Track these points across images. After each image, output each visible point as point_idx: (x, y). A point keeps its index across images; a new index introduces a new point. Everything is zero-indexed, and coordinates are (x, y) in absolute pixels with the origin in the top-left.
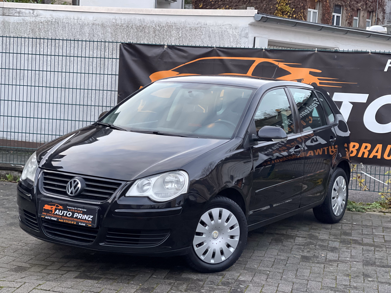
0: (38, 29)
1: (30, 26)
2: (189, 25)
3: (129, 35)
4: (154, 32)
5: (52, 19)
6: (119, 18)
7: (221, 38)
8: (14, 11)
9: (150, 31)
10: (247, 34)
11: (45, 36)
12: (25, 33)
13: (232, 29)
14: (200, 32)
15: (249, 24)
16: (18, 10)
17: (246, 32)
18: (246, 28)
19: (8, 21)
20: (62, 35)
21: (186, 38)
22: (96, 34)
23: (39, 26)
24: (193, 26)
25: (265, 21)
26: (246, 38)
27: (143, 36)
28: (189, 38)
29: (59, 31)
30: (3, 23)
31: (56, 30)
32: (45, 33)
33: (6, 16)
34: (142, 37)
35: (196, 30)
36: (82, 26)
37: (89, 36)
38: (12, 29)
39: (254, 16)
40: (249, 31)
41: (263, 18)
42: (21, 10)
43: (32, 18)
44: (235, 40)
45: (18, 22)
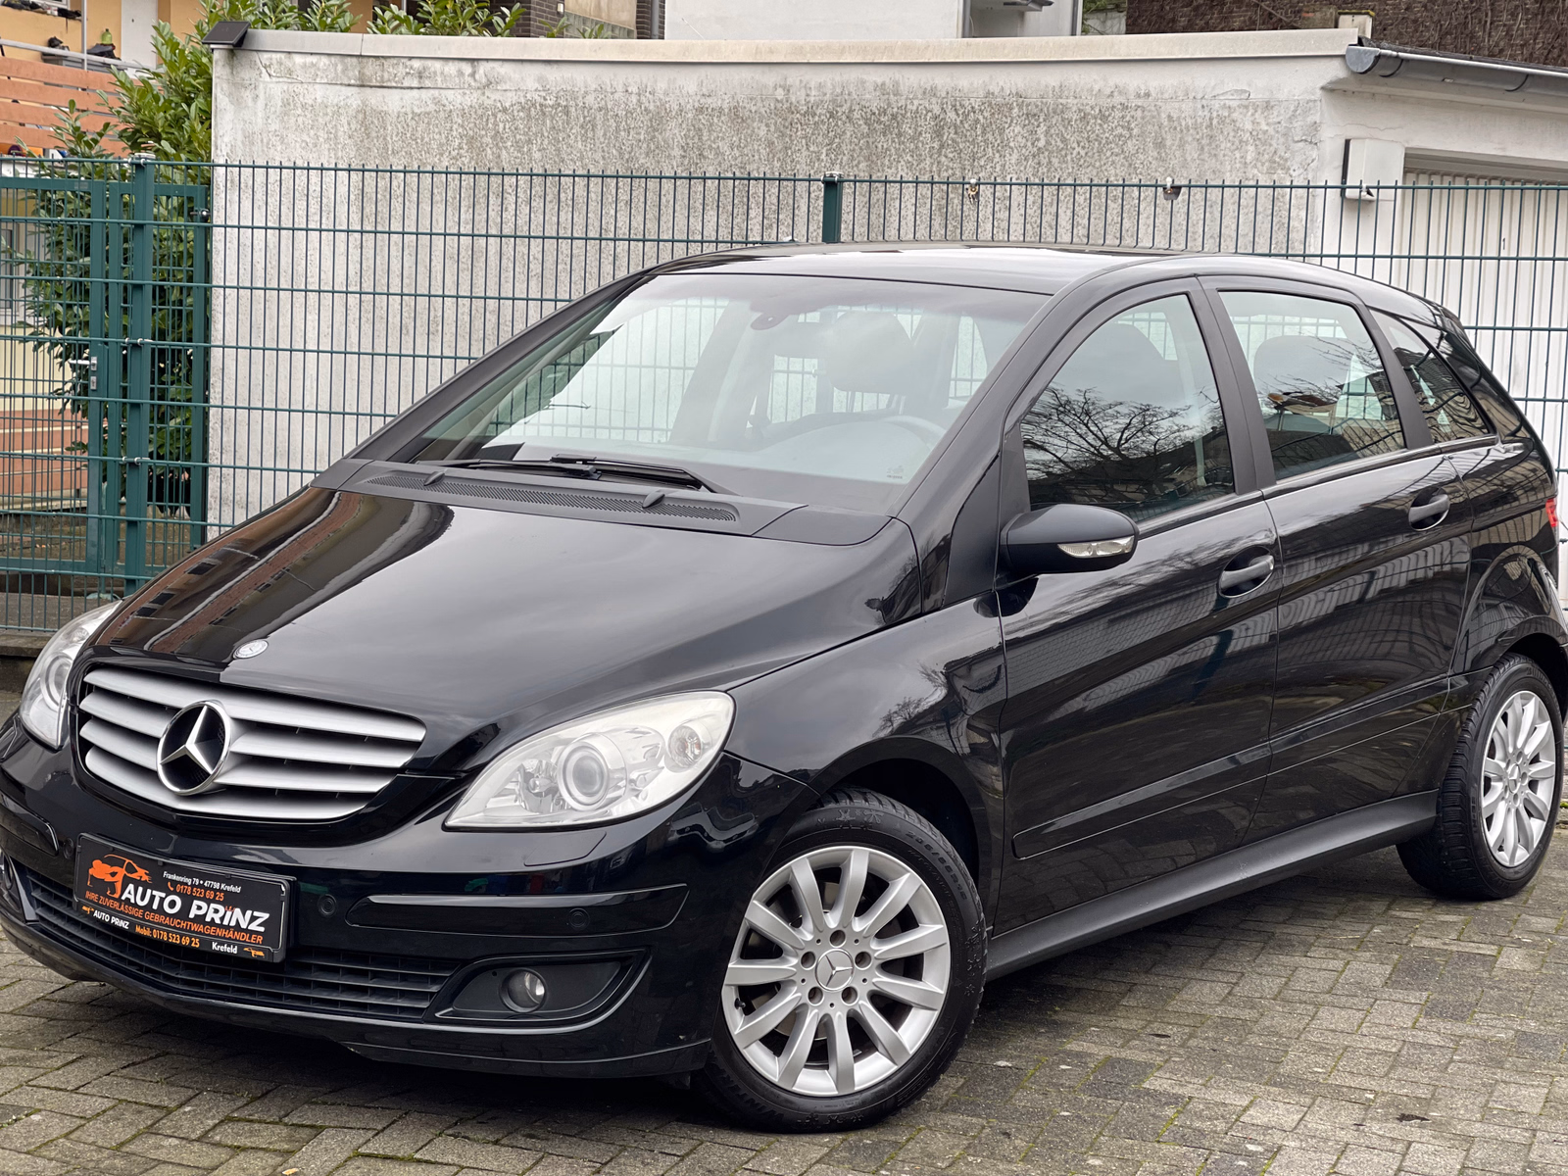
0: (494, 138)
1: (462, 126)
2: (1075, 101)
3: (839, 151)
4: (938, 133)
5: (543, 94)
6: (798, 83)
7: (1206, 149)
8: (401, 70)
9: (919, 129)
10: (1315, 126)
11: (518, 161)
12: (442, 155)
13: (1251, 111)
14: (1122, 127)
15: (1323, 88)
16: (416, 64)
17: (1310, 119)
18: (1311, 104)
19: (380, 108)
20: (582, 158)
21: (1063, 153)
22: (710, 146)
23: (496, 124)
24: (1092, 102)
25: (1389, 73)
26: (1310, 147)
27: (893, 150)
28: (1075, 152)
29: (571, 142)
30: (361, 116)
31: (561, 136)
32: (519, 151)
33: (371, 87)
34: (890, 156)
35: (1104, 118)
36: (658, 119)
37: (684, 157)
38: (394, 138)
39: (1343, 56)
40: (1322, 115)
41: (1381, 61)
42: (429, 63)
43: (468, 92)
44: (1266, 156)
45: (417, 110)
